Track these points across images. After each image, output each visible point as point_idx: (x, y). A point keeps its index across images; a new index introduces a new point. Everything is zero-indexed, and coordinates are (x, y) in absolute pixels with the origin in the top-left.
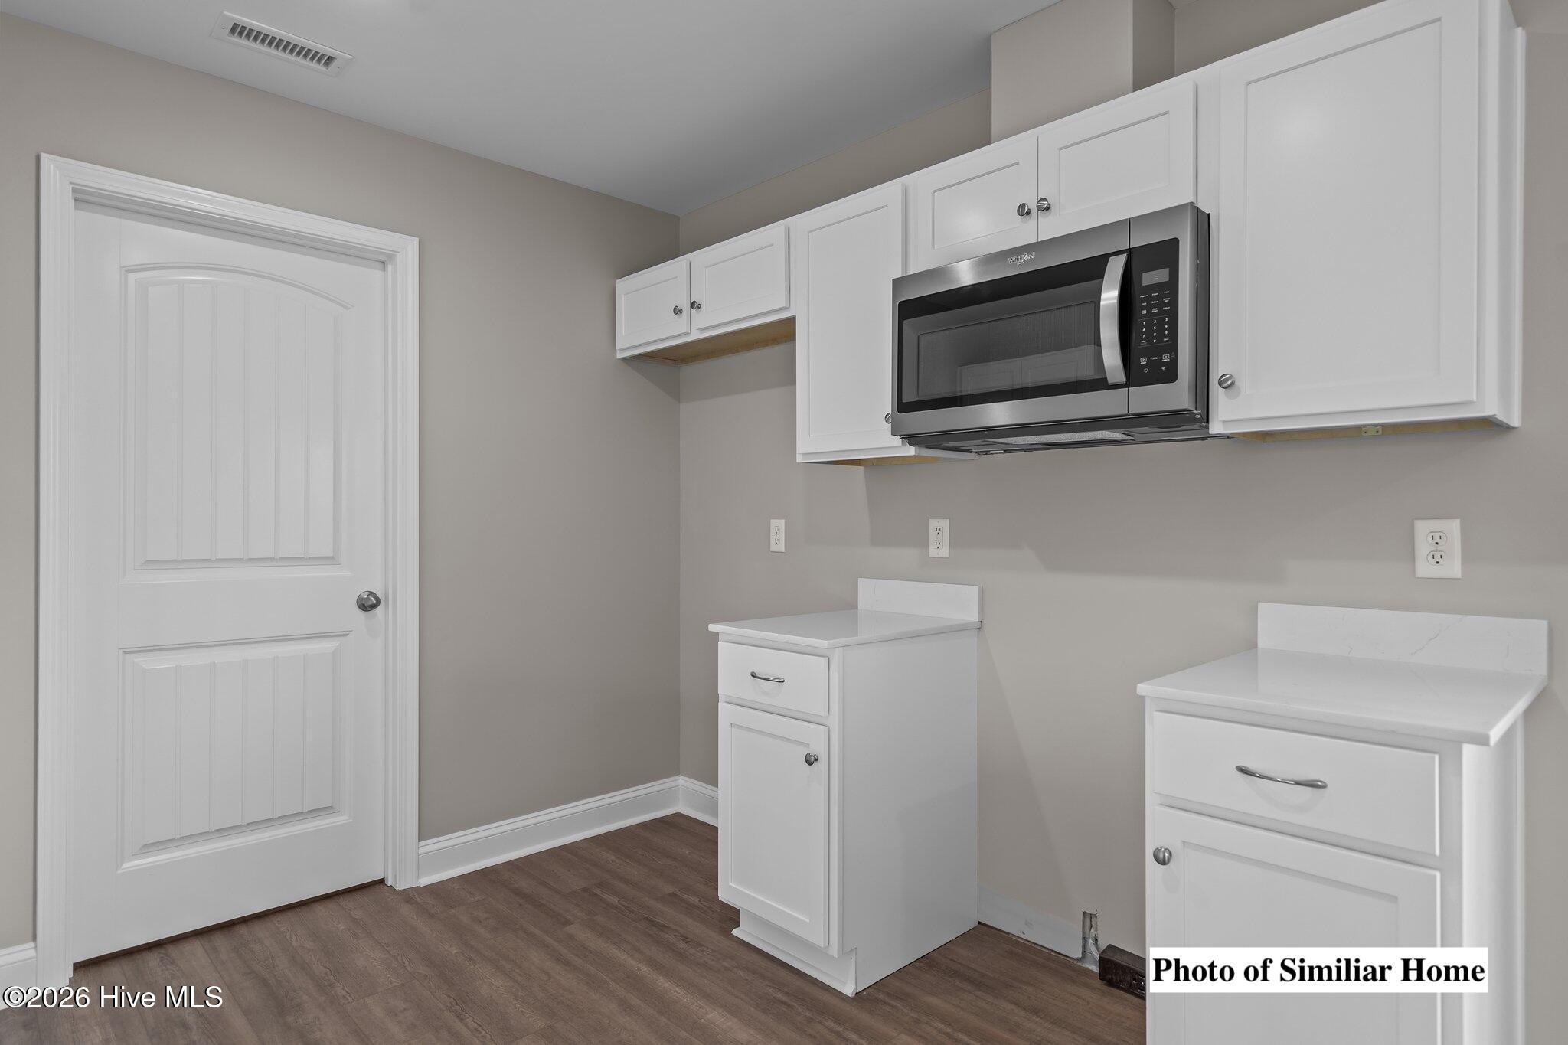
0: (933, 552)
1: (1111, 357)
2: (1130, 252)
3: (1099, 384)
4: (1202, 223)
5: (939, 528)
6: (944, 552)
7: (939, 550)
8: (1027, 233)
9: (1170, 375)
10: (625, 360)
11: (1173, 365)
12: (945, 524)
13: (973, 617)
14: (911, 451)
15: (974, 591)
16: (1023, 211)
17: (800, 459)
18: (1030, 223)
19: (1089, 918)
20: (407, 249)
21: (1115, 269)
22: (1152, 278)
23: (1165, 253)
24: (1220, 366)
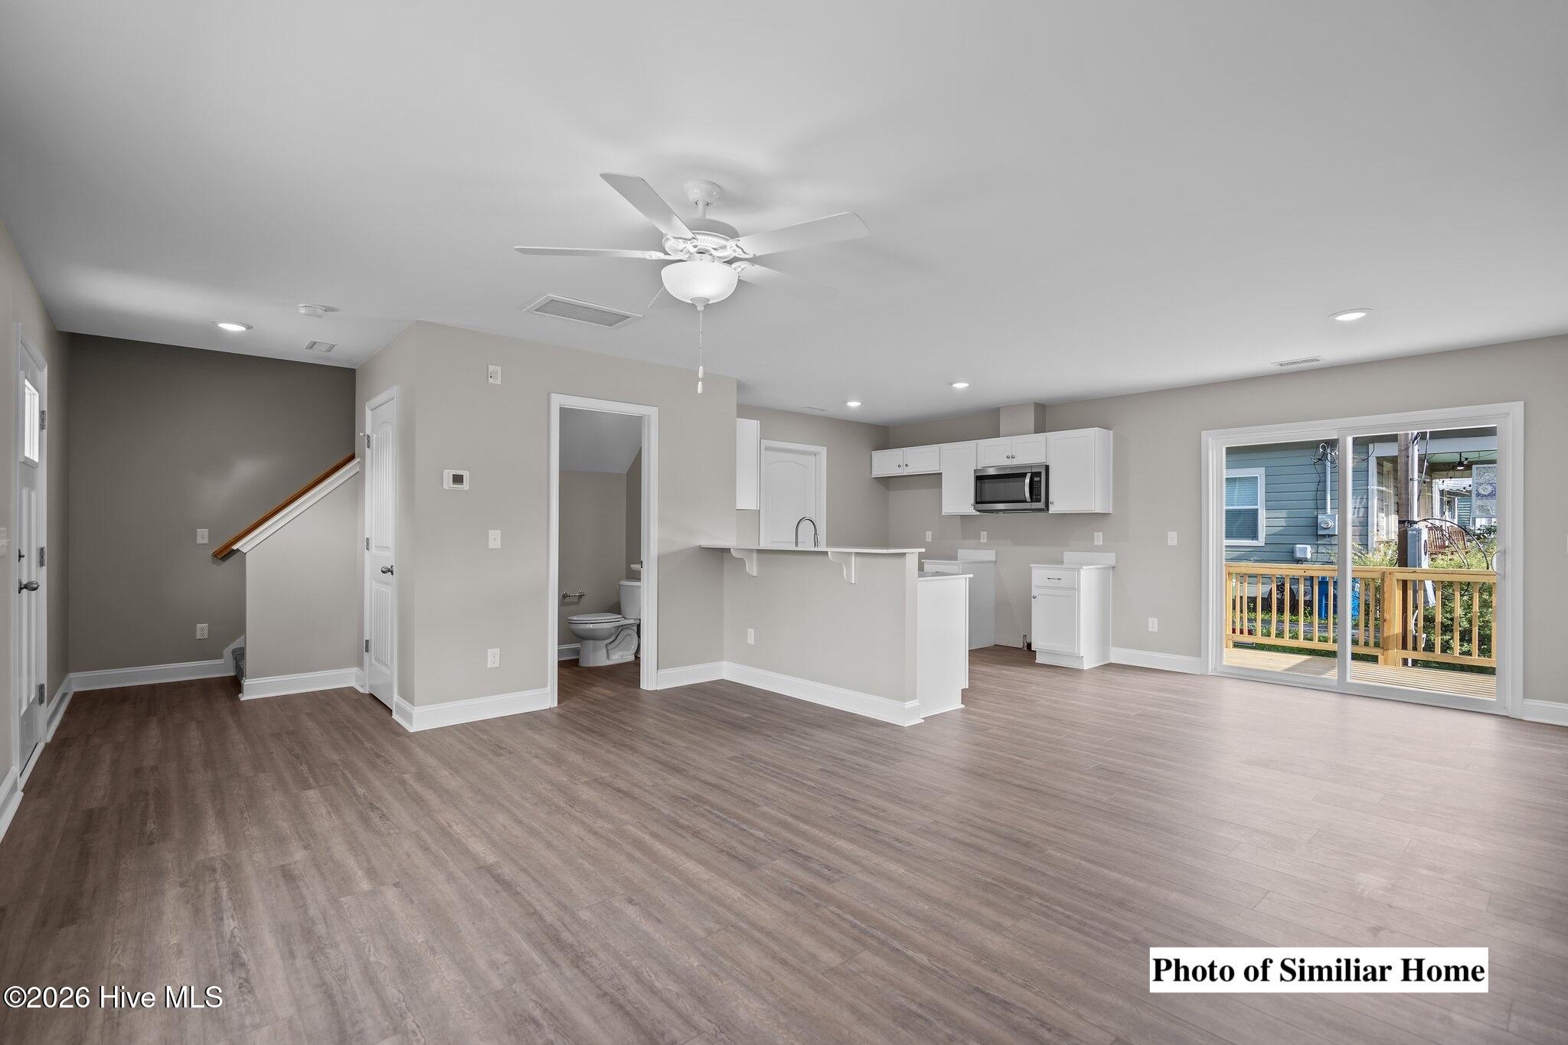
0: (982, 541)
1: (1027, 495)
2: (1032, 473)
3: (1025, 501)
4: (1047, 468)
5: (984, 534)
6: (985, 541)
7: (984, 540)
8: (1009, 462)
9: (1039, 501)
10: (874, 478)
11: (1040, 499)
12: (985, 533)
13: (993, 558)
14: (978, 513)
15: (994, 552)
16: (1008, 457)
17: (943, 514)
18: (1010, 459)
19: (1025, 636)
20: (823, 451)
21: (1028, 476)
22: (1036, 479)
23: (1039, 474)
24: (1050, 500)
